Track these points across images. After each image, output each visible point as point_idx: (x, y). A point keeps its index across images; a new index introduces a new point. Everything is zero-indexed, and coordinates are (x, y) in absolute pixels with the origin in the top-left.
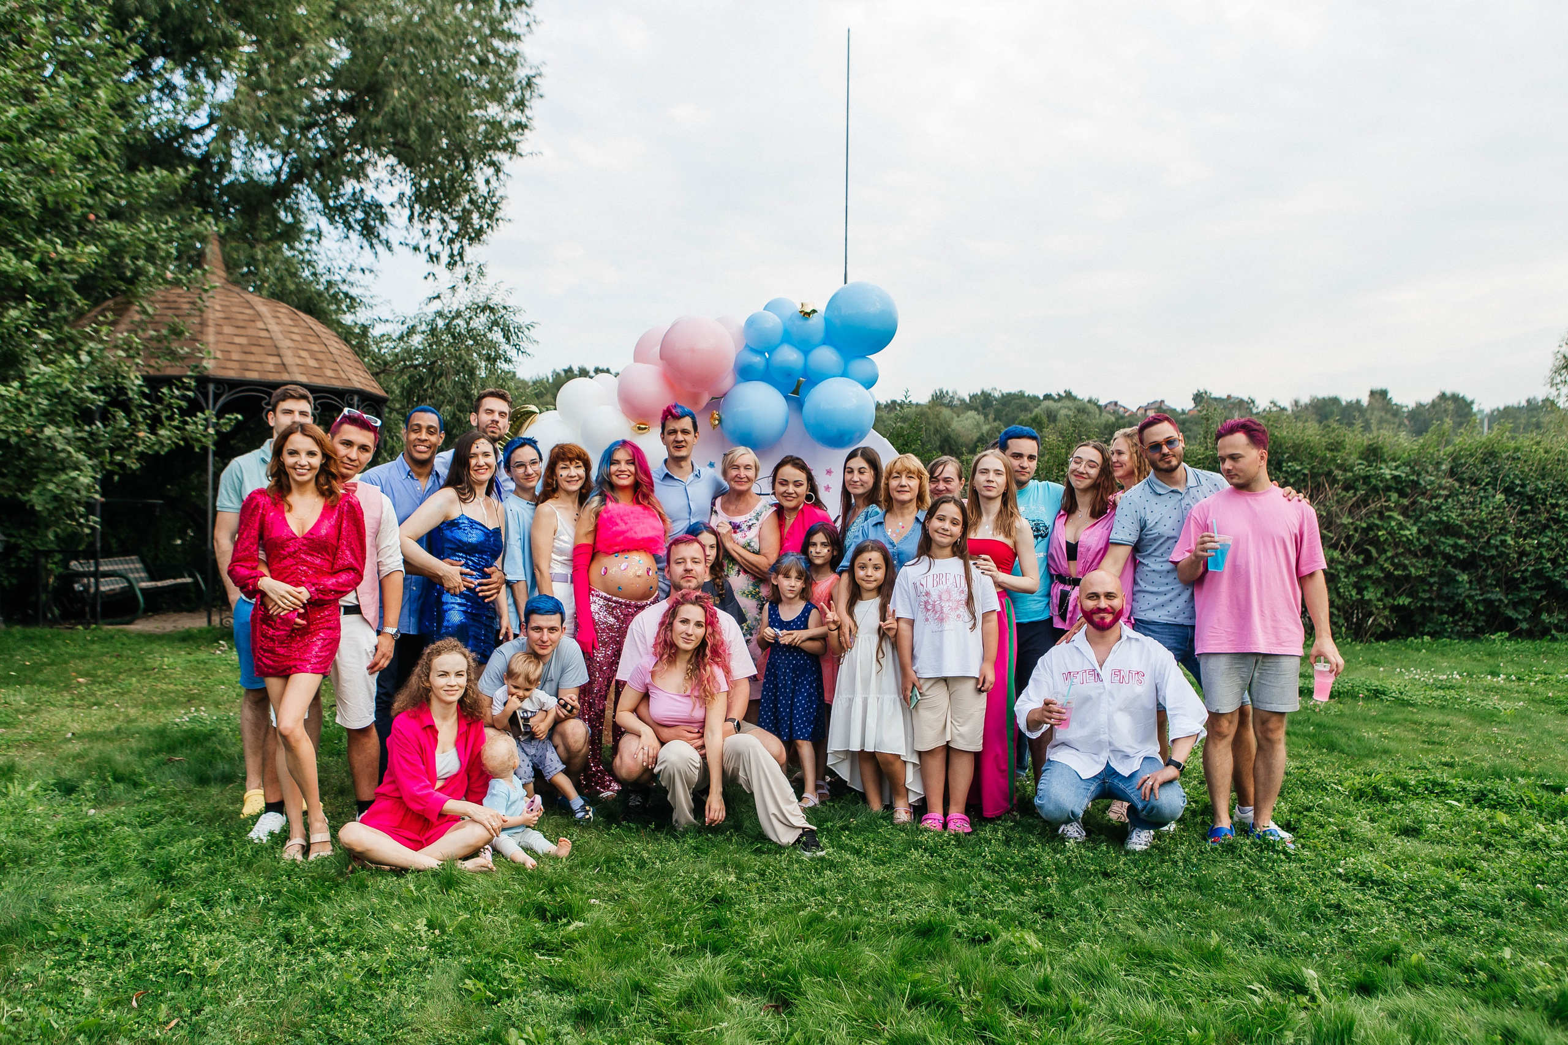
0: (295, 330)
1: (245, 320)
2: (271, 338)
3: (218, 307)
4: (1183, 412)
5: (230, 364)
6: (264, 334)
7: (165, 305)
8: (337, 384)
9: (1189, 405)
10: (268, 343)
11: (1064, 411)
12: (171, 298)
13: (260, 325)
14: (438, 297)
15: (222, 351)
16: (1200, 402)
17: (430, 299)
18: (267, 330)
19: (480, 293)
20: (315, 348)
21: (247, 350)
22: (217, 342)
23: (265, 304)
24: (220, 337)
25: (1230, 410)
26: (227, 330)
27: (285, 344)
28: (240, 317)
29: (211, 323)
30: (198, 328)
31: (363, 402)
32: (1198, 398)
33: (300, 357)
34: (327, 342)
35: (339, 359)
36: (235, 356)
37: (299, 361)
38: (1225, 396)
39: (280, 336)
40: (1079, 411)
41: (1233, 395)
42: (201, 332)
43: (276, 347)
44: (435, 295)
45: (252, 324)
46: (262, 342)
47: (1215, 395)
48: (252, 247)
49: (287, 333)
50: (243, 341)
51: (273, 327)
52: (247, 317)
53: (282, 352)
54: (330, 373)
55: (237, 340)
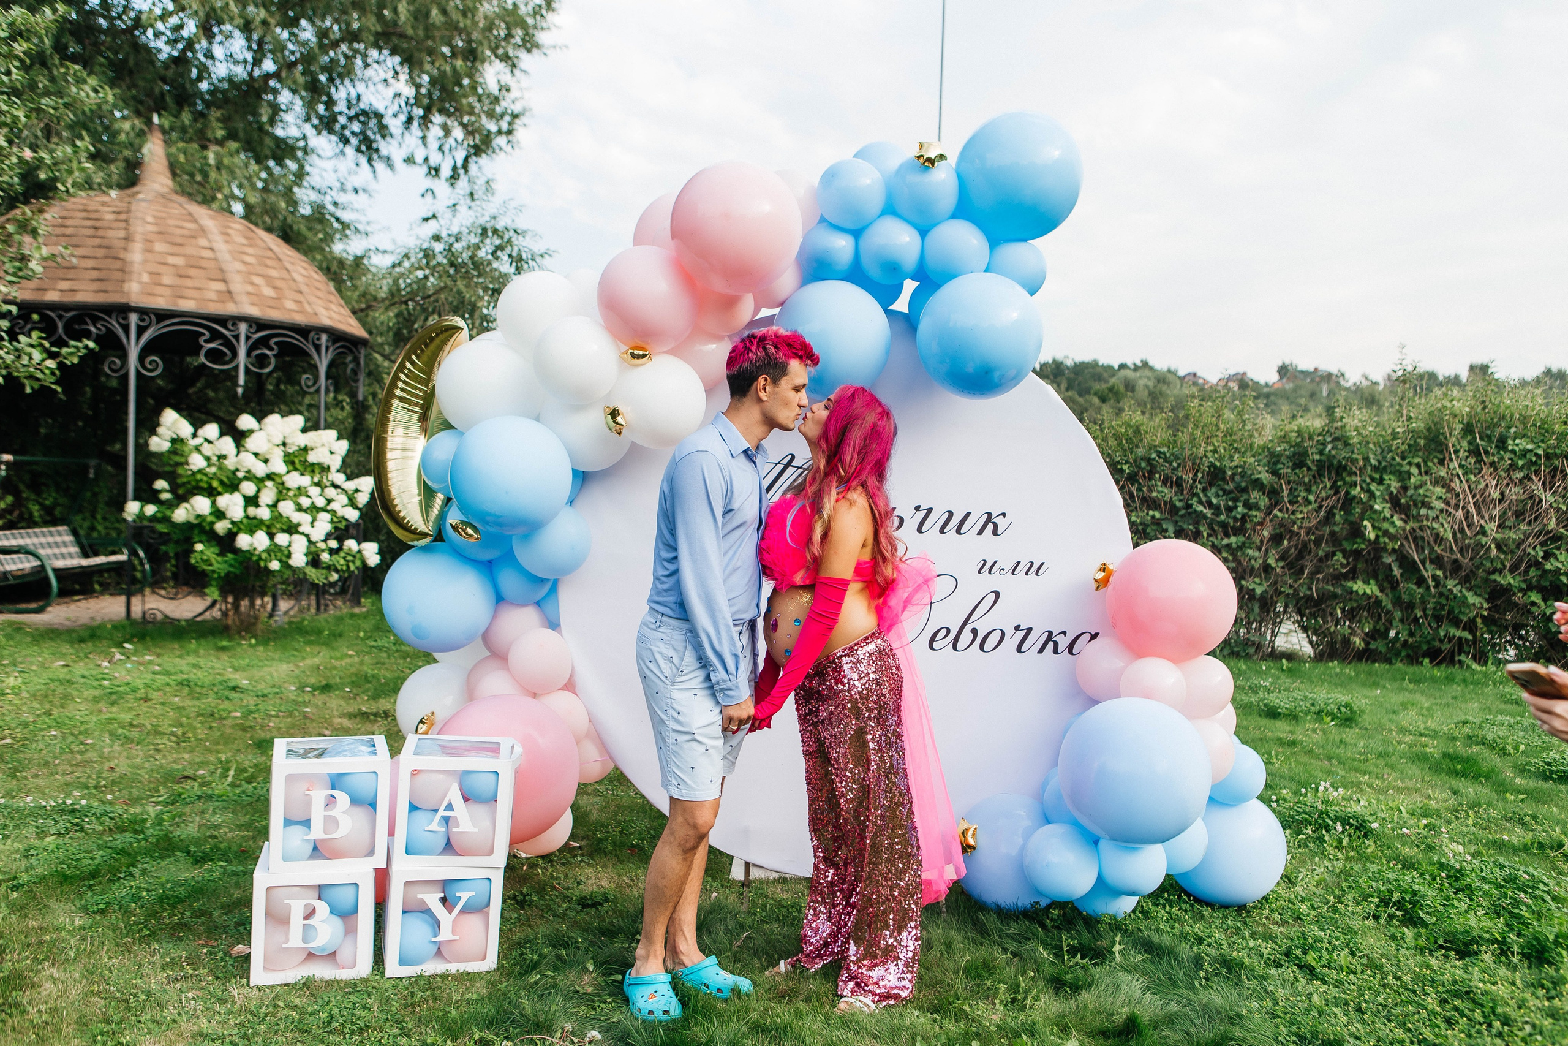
0: (250, 250)
1: (183, 236)
2: (216, 259)
3: (150, 219)
4: (1267, 385)
5: (158, 290)
6: (207, 254)
7: (84, 214)
8: (300, 319)
9: (1273, 377)
10: (212, 264)
11: (1143, 382)
12: (92, 206)
13: (203, 242)
14: (434, 216)
15: (151, 273)
16: (1285, 375)
17: (426, 219)
18: (211, 249)
19: (484, 212)
20: (274, 273)
21: (183, 272)
22: (145, 261)
23: (212, 218)
24: (149, 256)
25: (1318, 384)
26: (159, 247)
27: (233, 267)
28: (178, 231)
29: (138, 237)
30: (122, 244)
31: (334, 342)
32: (1283, 371)
33: (252, 284)
34: (289, 266)
35: (304, 289)
36: (167, 280)
37: (250, 289)
38: (1312, 369)
39: (228, 257)
40: (1159, 381)
41: (1320, 368)
42: (125, 249)
43: (222, 270)
44: (430, 215)
45: (193, 240)
46: (203, 263)
47: (1302, 366)
48: (204, 147)
49: (238, 254)
50: (179, 261)
51: (220, 245)
52: (186, 232)
53: (229, 276)
54: (290, 305)
55: (171, 260)
